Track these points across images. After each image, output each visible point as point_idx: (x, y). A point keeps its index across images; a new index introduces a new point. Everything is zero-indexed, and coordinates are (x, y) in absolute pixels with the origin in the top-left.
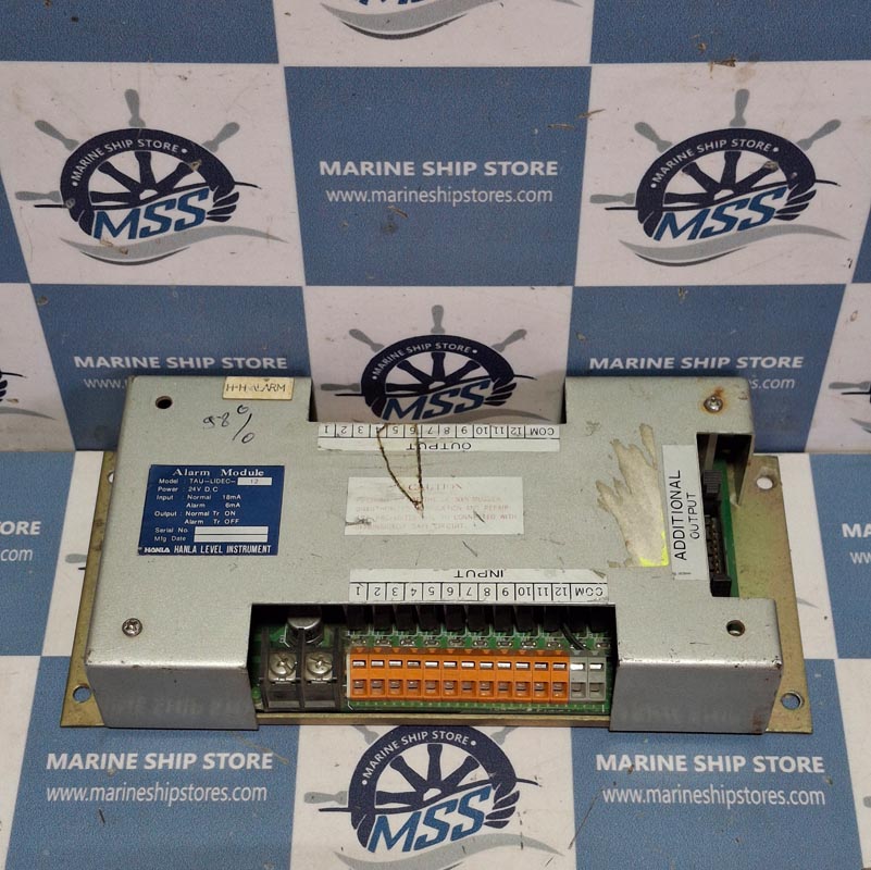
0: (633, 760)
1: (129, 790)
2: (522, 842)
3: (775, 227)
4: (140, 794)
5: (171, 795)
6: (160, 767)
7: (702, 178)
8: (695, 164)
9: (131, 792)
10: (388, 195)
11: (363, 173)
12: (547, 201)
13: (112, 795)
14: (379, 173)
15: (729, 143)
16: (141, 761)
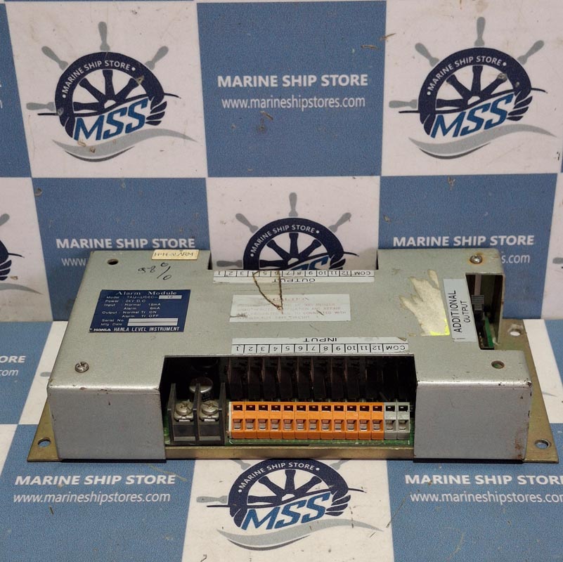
0: (431, 478)
1: (72, 496)
2: (353, 524)
3: (508, 126)
4: (79, 498)
5: (101, 499)
6: (95, 483)
7: (459, 87)
8: (454, 75)
9: (74, 497)
10: (261, 102)
11: (245, 85)
12: (362, 106)
13: (60, 498)
14: (255, 85)
15: (475, 59)
16: (82, 480)
